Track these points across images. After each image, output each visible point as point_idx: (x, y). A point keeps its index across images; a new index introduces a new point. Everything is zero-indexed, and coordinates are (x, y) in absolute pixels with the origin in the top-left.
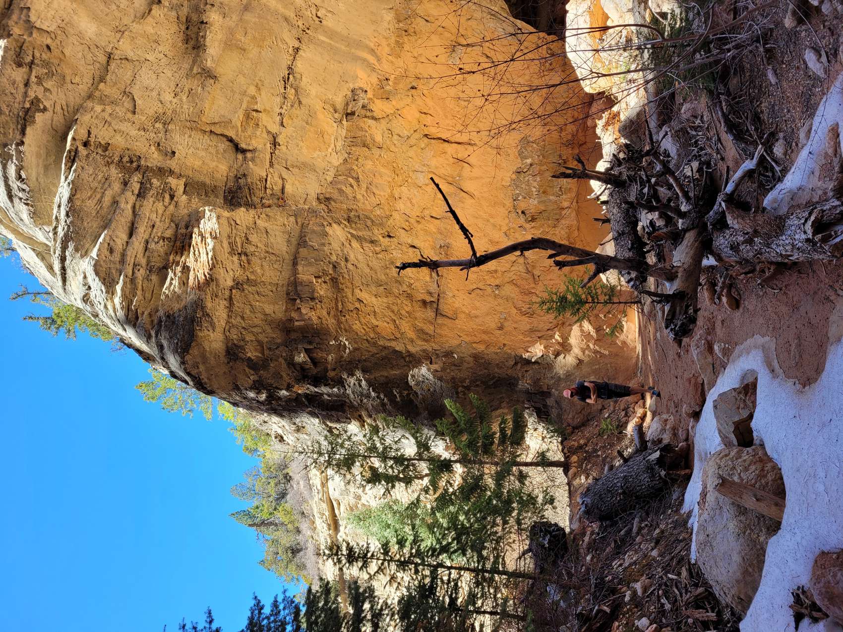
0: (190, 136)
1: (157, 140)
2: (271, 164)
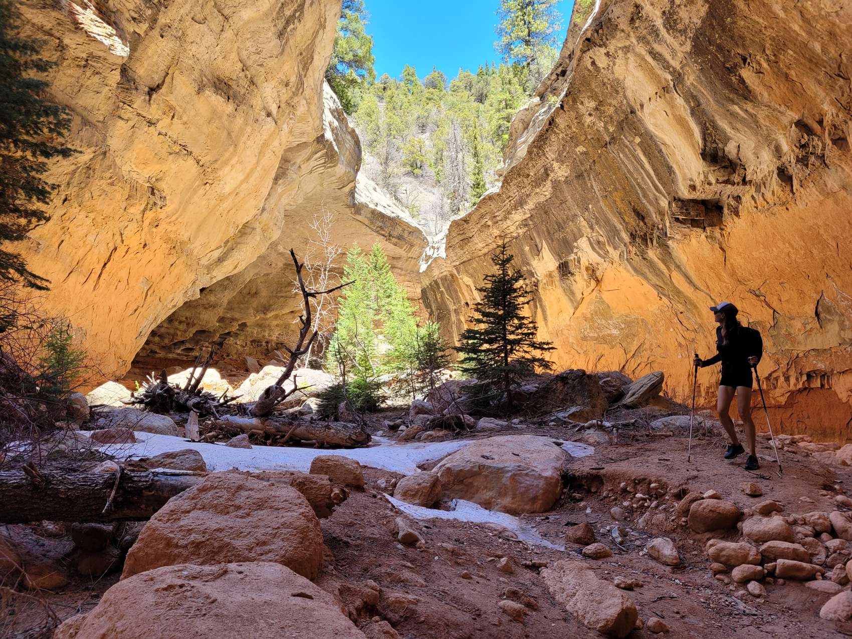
0: (168, 55)
1: (173, 27)
2: (139, 115)
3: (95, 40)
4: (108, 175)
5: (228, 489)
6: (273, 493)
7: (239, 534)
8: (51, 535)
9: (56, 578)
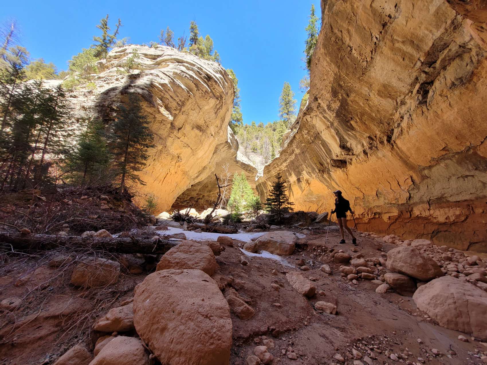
0: (184, 119)
1: (186, 112)
2: (175, 136)
3: (164, 115)
4: (166, 153)
5: (188, 246)
6: (201, 247)
7: (190, 260)
8: (139, 258)
9: (139, 271)
